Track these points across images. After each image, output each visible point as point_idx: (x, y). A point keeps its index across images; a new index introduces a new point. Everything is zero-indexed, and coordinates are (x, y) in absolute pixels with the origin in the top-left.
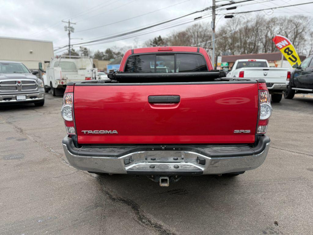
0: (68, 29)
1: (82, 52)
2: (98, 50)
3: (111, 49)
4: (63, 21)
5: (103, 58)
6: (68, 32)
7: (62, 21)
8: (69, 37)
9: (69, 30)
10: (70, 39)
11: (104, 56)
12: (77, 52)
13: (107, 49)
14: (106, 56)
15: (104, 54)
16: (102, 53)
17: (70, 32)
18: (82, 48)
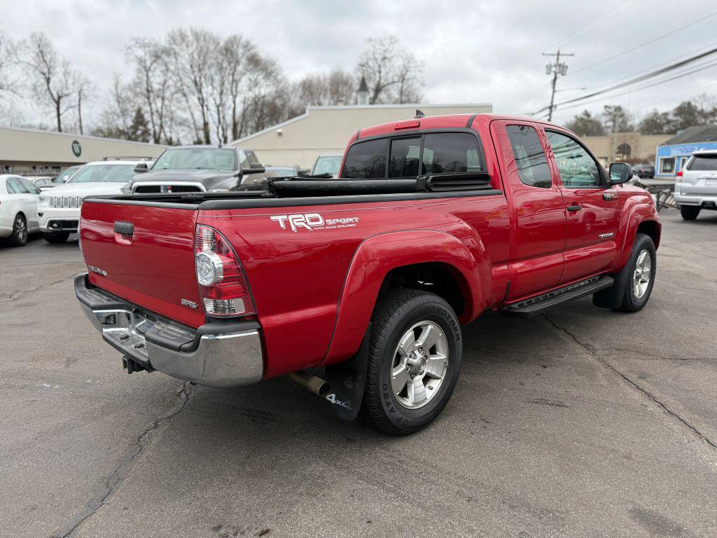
0: (554, 69)
1: (607, 118)
2: (655, 110)
3: (693, 103)
4: (545, 53)
5: (666, 128)
6: (552, 76)
7: (543, 54)
8: (554, 87)
9: (554, 72)
10: (554, 91)
11: (669, 122)
12: (596, 117)
13: (684, 103)
14: (676, 121)
15: (671, 117)
16: (666, 114)
17: (558, 75)
18: (609, 108)
